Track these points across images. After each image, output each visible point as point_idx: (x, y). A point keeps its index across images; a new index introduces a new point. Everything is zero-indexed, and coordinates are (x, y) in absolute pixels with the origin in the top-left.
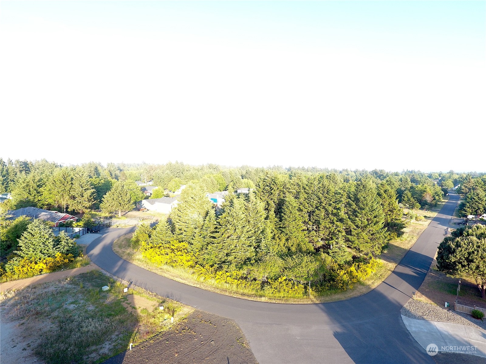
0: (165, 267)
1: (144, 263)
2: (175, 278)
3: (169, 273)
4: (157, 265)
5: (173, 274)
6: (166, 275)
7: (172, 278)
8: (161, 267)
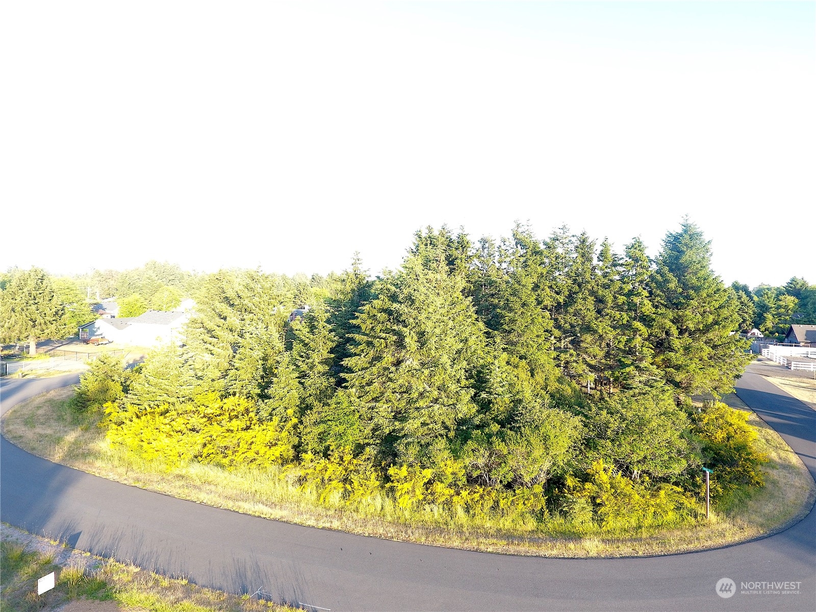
0: (196, 470)
1: (116, 463)
2: (241, 504)
3: (213, 488)
4: (163, 467)
5: (229, 492)
6: (204, 497)
7: (230, 505)
8: (178, 472)
